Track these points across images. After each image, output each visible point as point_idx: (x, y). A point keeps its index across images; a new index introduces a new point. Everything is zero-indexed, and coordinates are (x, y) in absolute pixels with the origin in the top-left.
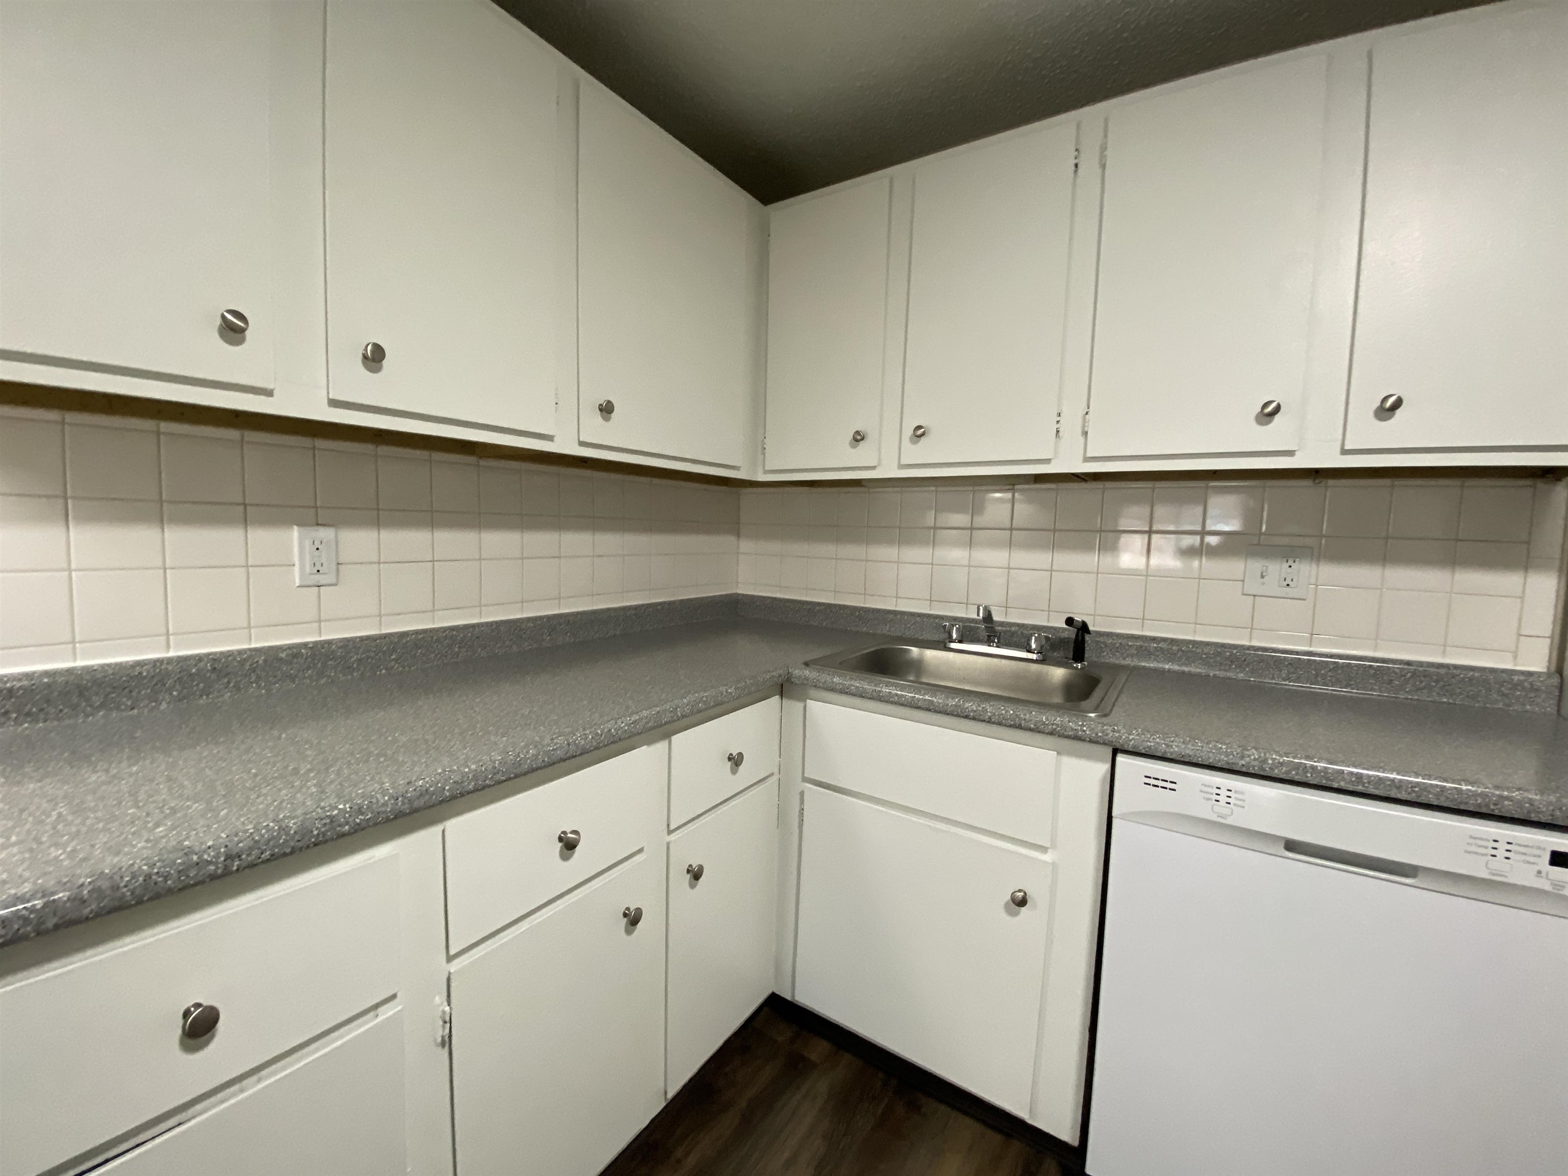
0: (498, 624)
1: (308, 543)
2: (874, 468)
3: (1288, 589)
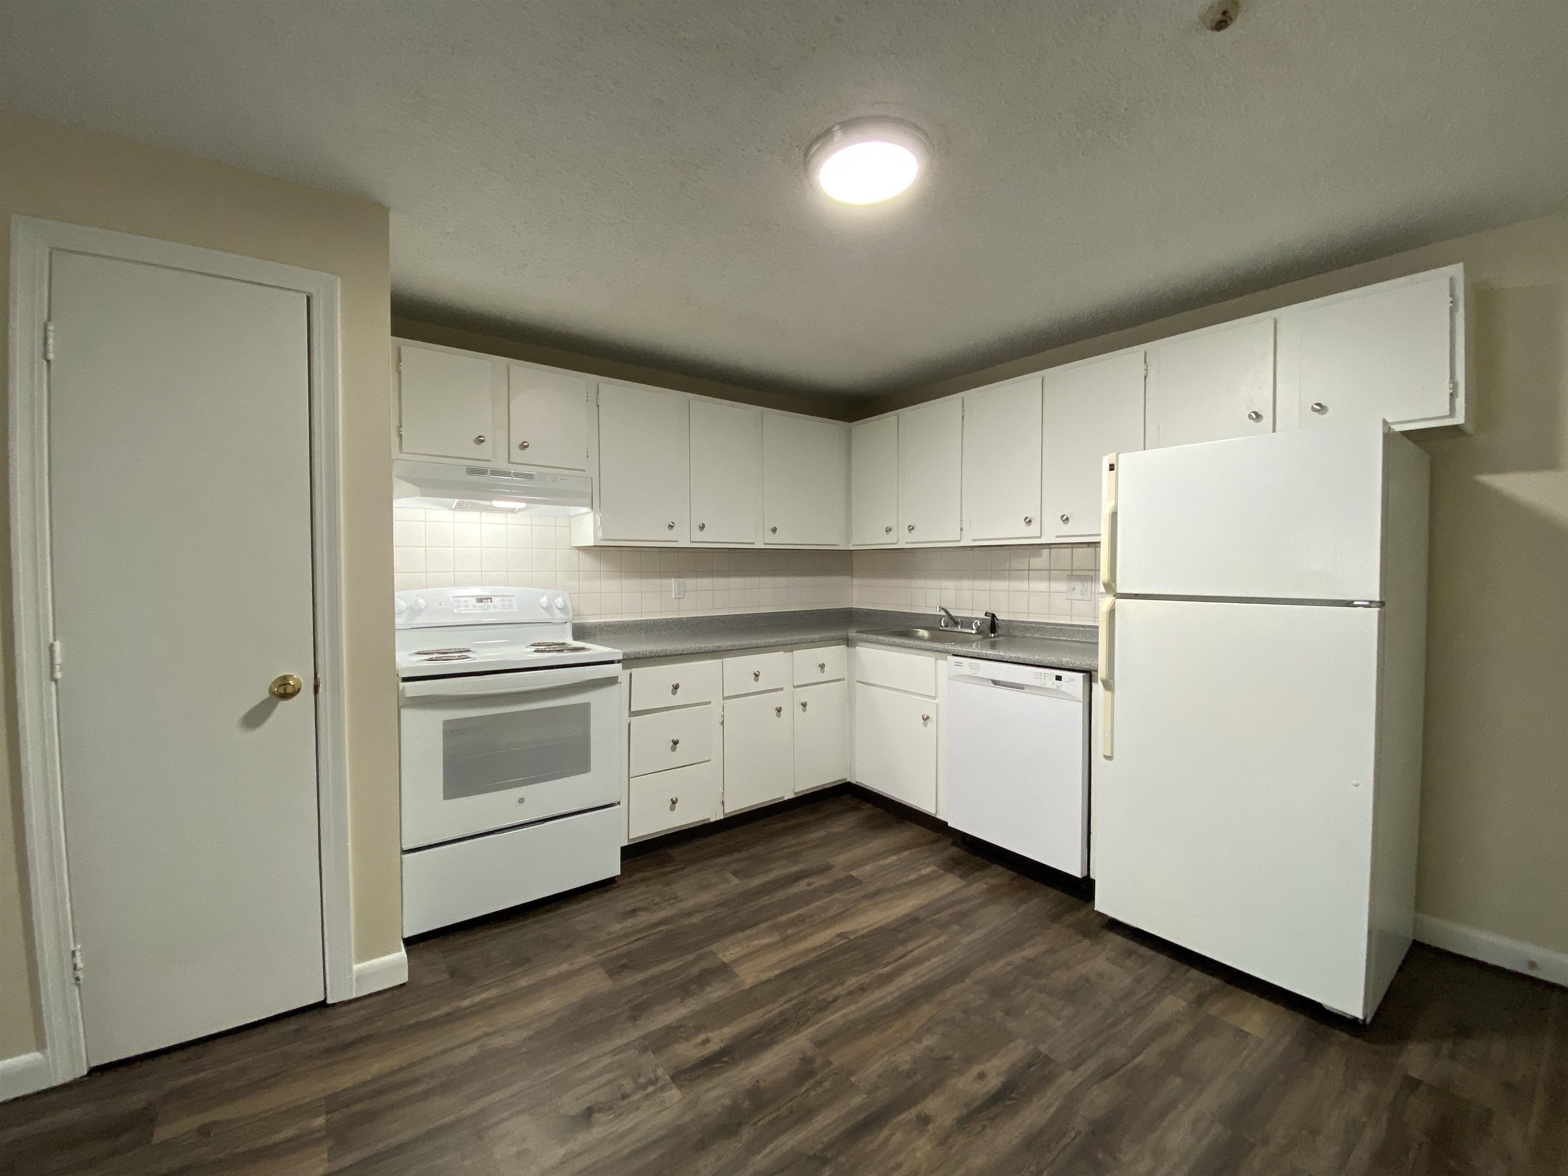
1: (676, 584)
2: (896, 544)
3: (1083, 596)
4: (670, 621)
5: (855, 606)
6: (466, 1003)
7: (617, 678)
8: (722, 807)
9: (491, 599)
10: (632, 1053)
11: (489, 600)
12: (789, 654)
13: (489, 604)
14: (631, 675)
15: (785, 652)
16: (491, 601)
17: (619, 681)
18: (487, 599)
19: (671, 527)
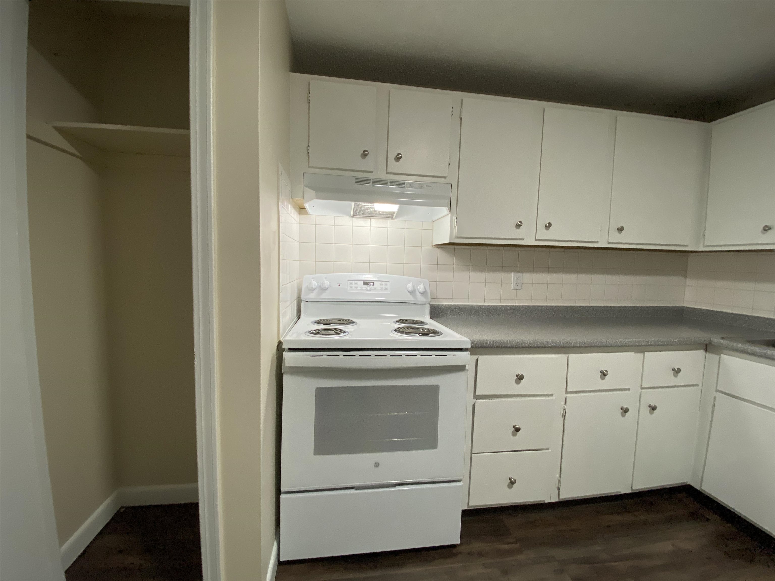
0: (568, 307)
1: (515, 277)
4: (509, 308)
5: (686, 305)
7: (465, 366)
8: (558, 492)
9: (373, 283)
11: (372, 284)
12: (640, 355)
13: (372, 286)
14: (477, 360)
15: (636, 352)
16: (373, 285)
17: (467, 368)
18: (370, 283)
19: (518, 226)
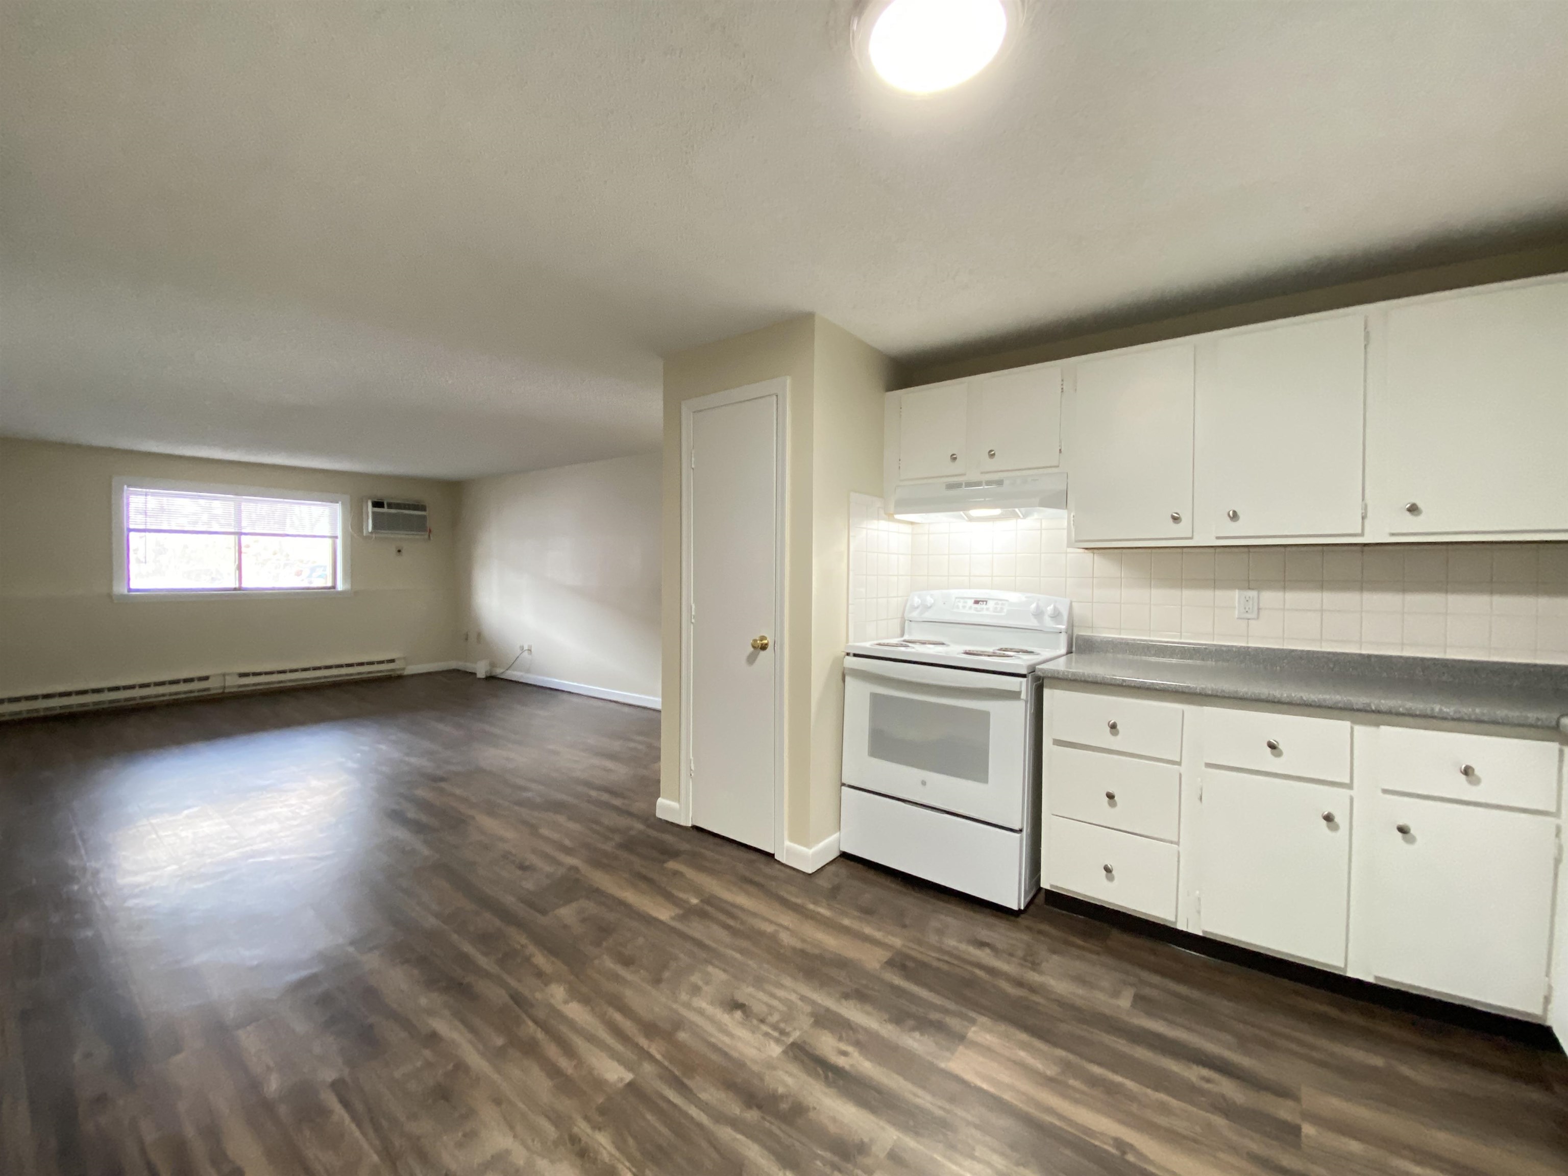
6: (811, 906)
10: (808, 1009)
